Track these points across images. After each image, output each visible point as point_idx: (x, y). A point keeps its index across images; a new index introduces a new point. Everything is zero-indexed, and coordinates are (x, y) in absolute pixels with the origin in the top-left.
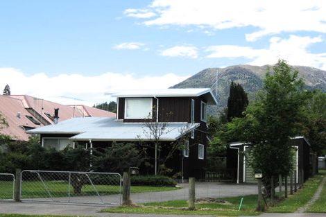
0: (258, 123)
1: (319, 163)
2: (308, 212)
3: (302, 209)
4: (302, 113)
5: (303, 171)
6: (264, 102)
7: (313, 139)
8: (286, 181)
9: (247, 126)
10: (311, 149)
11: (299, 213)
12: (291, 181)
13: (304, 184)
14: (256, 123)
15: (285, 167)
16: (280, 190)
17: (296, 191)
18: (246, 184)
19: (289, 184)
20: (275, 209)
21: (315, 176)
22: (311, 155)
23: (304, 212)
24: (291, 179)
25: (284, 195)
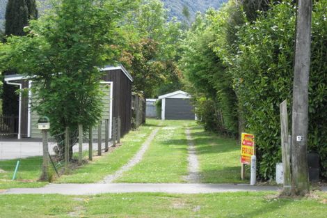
0: (48, 45)
1: (147, 108)
2: (118, 182)
3: (111, 177)
4: (117, 30)
5: (119, 120)
6: (57, 12)
7: (139, 71)
8: (90, 135)
9: (31, 49)
10: (134, 87)
11: (105, 183)
12: (99, 135)
13: (121, 140)
14: (44, 45)
15: (89, 113)
16: (80, 148)
17: (107, 150)
18: (30, 139)
19: (95, 140)
20: (69, 178)
21: (141, 127)
22: (134, 96)
23: (113, 182)
24: (99, 131)
25: (87, 157)
